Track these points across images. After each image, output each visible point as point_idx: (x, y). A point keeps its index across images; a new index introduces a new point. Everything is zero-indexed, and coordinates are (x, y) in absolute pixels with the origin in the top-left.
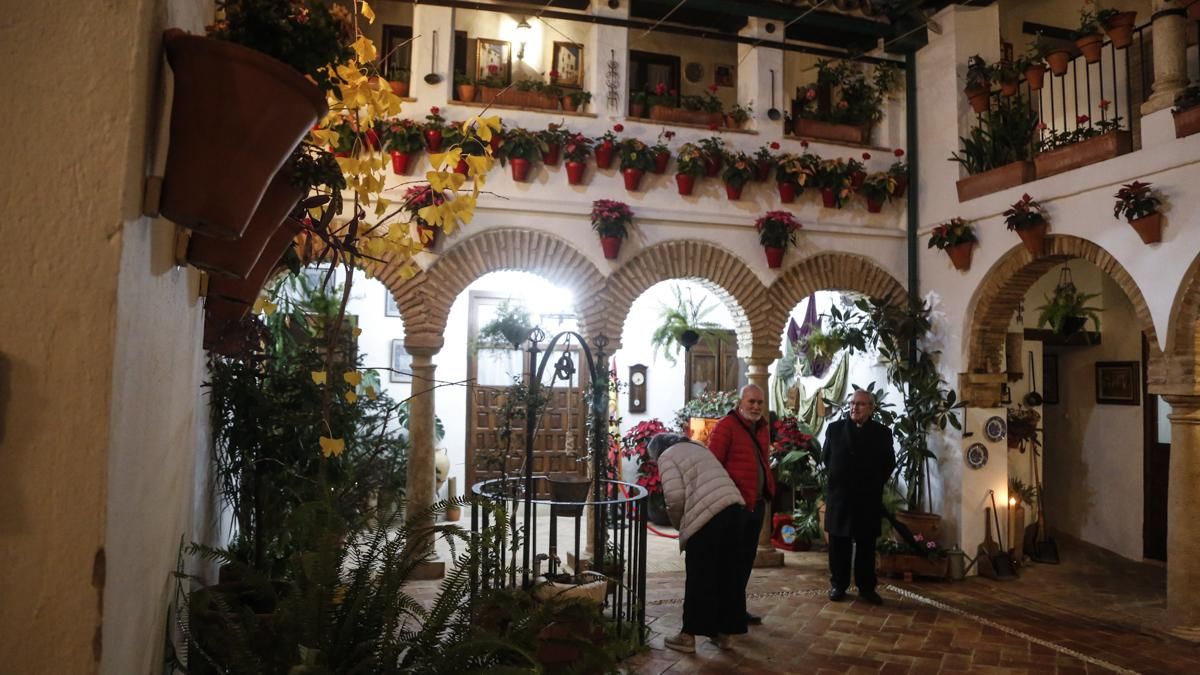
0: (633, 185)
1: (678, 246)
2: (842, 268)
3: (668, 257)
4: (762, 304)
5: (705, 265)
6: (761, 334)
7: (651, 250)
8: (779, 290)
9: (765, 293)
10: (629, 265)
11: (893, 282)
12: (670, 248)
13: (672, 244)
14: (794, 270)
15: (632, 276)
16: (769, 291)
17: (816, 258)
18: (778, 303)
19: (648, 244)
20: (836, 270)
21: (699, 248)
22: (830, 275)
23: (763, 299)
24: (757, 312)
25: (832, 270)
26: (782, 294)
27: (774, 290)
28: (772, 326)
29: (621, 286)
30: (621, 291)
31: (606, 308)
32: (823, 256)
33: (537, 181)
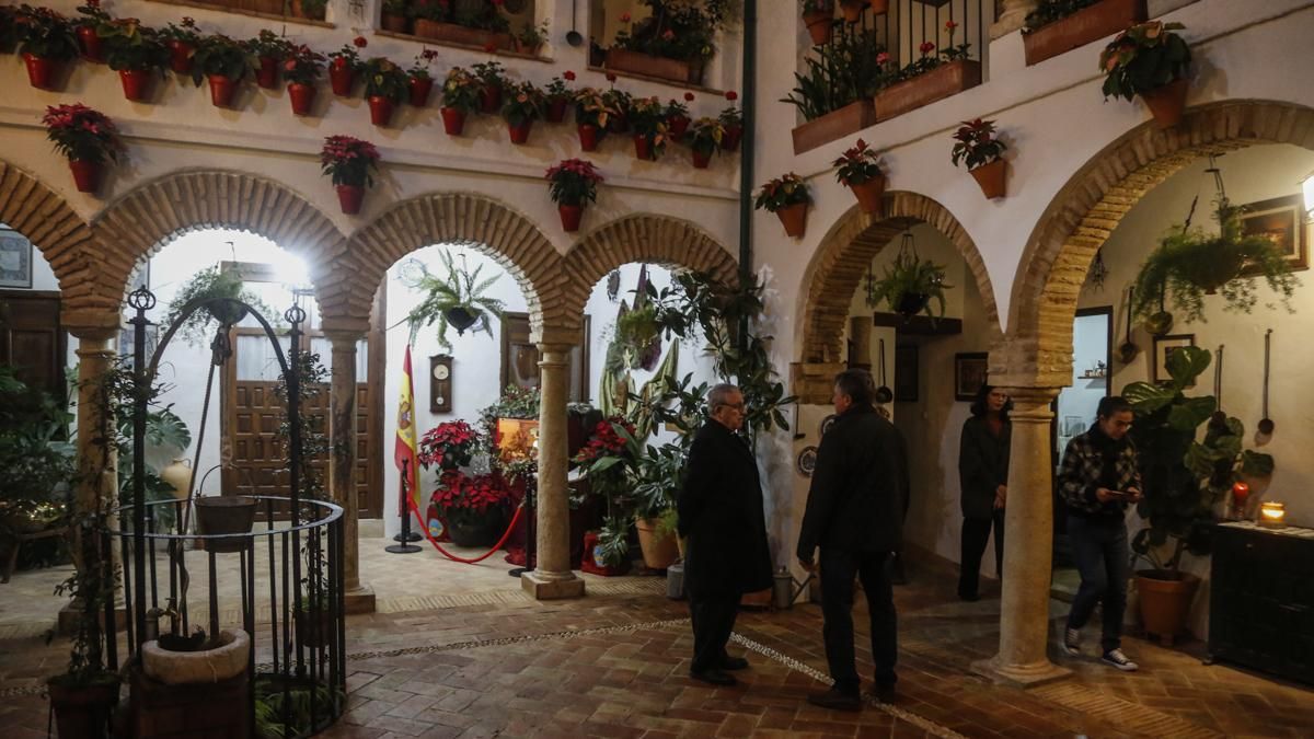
0: (383, 118)
1: (446, 200)
2: (660, 234)
3: (431, 212)
4: (557, 276)
5: (482, 226)
6: (554, 314)
7: (410, 204)
8: (579, 259)
9: (560, 262)
10: (379, 222)
11: (724, 254)
12: (434, 202)
13: (437, 197)
14: (598, 235)
15: (383, 237)
16: (566, 260)
17: (627, 221)
18: (576, 275)
19: (404, 196)
20: (652, 237)
21: (474, 205)
22: (644, 242)
23: (558, 270)
24: (550, 286)
25: (647, 238)
26: (581, 264)
27: (572, 259)
28: (568, 304)
29: (367, 250)
30: (368, 256)
31: (347, 278)
32: (635, 219)
33: (250, 108)
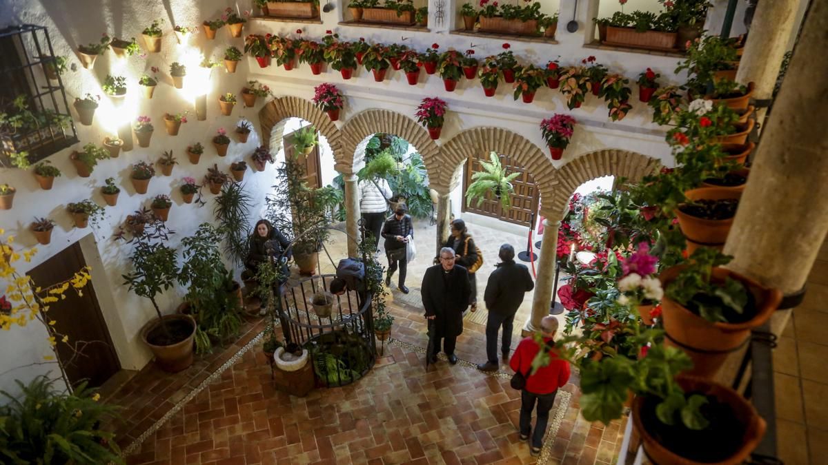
0: (450, 87)
1: (489, 130)
2: (628, 162)
3: (481, 136)
4: (551, 180)
5: (508, 146)
6: (547, 201)
7: (470, 132)
8: (566, 172)
9: (554, 172)
10: (454, 139)
12: (482, 131)
13: (484, 128)
14: (582, 158)
15: (456, 147)
16: (558, 172)
17: (603, 152)
18: (563, 180)
19: (466, 128)
20: (620, 164)
21: (504, 134)
22: (614, 167)
23: (553, 177)
24: (546, 185)
25: (617, 164)
26: (568, 175)
27: (562, 171)
29: (448, 153)
30: (448, 156)
31: (439, 166)
32: (610, 151)
